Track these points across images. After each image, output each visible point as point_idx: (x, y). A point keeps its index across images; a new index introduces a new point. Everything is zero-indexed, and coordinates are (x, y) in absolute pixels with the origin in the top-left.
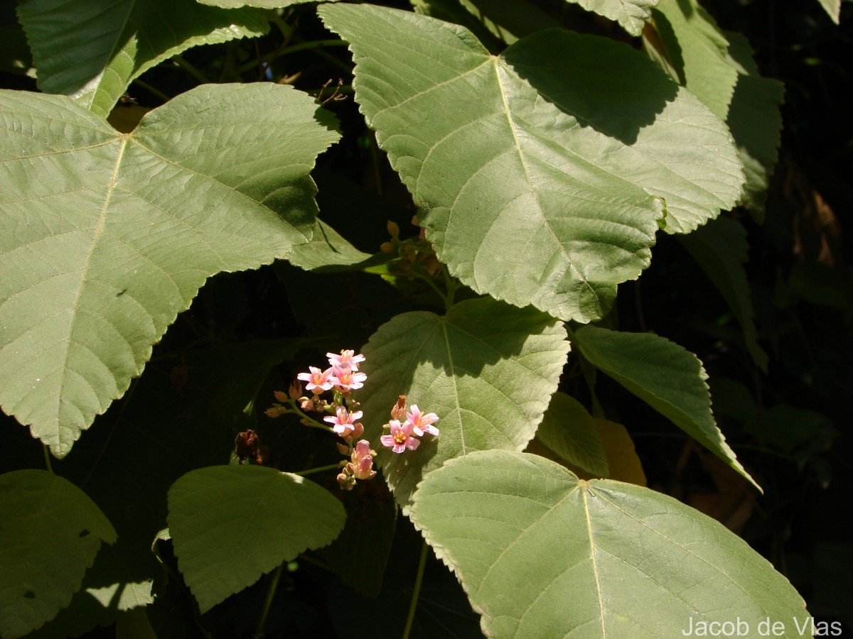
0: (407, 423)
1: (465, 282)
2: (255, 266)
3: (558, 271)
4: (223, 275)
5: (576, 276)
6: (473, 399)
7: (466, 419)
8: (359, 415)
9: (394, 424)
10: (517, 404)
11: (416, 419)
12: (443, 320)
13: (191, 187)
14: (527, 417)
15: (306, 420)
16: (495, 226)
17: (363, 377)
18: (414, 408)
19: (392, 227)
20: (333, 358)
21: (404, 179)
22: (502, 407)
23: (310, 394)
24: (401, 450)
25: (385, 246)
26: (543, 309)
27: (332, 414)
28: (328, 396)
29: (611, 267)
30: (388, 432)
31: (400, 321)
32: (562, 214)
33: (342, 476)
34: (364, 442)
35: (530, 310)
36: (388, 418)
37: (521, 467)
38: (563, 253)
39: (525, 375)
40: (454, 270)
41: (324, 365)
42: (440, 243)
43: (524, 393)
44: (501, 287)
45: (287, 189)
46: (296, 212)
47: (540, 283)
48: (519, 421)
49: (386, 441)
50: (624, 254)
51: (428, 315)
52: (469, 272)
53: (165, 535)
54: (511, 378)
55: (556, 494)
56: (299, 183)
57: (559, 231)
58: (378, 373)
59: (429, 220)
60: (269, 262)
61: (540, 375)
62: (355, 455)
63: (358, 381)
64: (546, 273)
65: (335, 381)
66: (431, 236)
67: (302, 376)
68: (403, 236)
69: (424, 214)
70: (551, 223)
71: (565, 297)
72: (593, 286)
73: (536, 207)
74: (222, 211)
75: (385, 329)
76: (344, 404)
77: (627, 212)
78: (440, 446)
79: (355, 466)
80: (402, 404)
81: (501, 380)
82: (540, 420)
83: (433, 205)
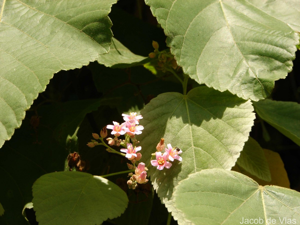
0: (165, 154)
1: (192, 77)
2: (79, 66)
3: (242, 71)
4: (62, 72)
5: (252, 75)
6: (201, 142)
7: (197, 153)
8: (139, 149)
9: (158, 154)
10: (226, 146)
11: (170, 152)
12: (185, 97)
13: (43, 22)
14: (231, 154)
15: (109, 150)
16: (208, 45)
17: (142, 128)
18: (169, 146)
19: (155, 44)
20: (125, 116)
21: (160, 21)
22: (217, 147)
23: (113, 136)
24: (162, 168)
25: (151, 55)
26: (233, 92)
27: (125, 147)
28: (122, 137)
29: (271, 70)
30: (155, 158)
31: (162, 97)
32: (243, 39)
33: (130, 181)
34: (142, 164)
35: (227, 94)
36: (155, 150)
37: (229, 178)
38: (244, 62)
39: (230, 130)
40: (186, 70)
41: (121, 121)
42: (178, 56)
43: (230, 140)
44: (211, 80)
45: (96, 24)
46: (100, 36)
47: (232, 78)
48: (226, 155)
49: (153, 163)
50: (278, 63)
51: (177, 94)
52: (194, 72)
53: (30, 206)
54: (222, 131)
55: (247, 193)
56: (102, 20)
57: (243, 49)
58: (149, 125)
59: (173, 43)
60: (87, 64)
61: (238, 130)
62: (137, 170)
63: (139, 130)
64: (235, 72)
65: (127, 130)
66: (174, 52)
67: (109, 127)
68: (160, 49)
69: (171, 40)
70: (238, 44)
71: (246, 86)
72: (261, 81)
73: (230, 35)
74: (60, 35)
75: (154, 101)
76: (131, 142)
77: (280, 40)
78: (183, 167)
79: (137, 177)
80: (162, 143)
81: (217, 132)
82: (238, 156)
83: (175, 34)
